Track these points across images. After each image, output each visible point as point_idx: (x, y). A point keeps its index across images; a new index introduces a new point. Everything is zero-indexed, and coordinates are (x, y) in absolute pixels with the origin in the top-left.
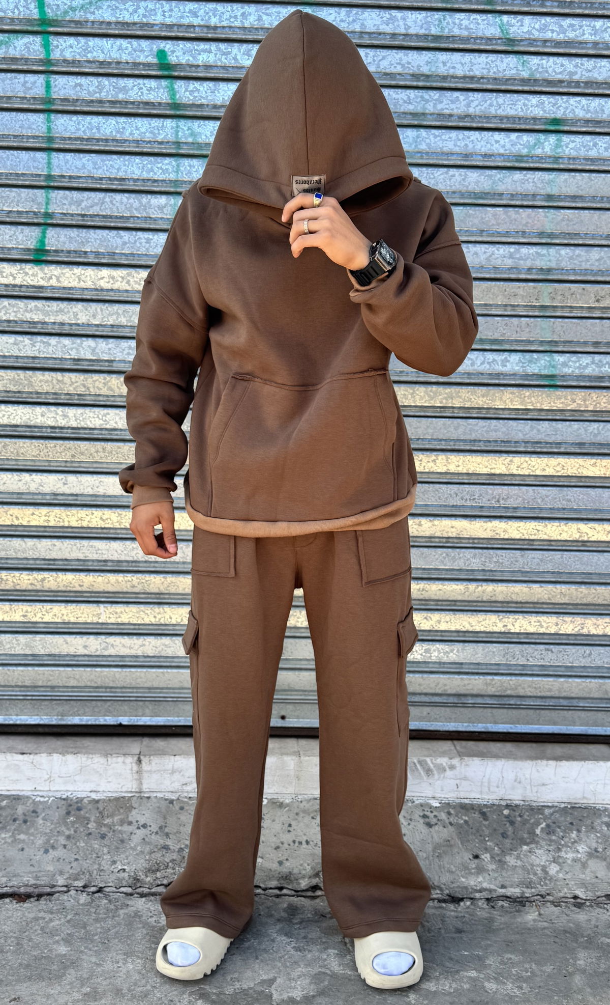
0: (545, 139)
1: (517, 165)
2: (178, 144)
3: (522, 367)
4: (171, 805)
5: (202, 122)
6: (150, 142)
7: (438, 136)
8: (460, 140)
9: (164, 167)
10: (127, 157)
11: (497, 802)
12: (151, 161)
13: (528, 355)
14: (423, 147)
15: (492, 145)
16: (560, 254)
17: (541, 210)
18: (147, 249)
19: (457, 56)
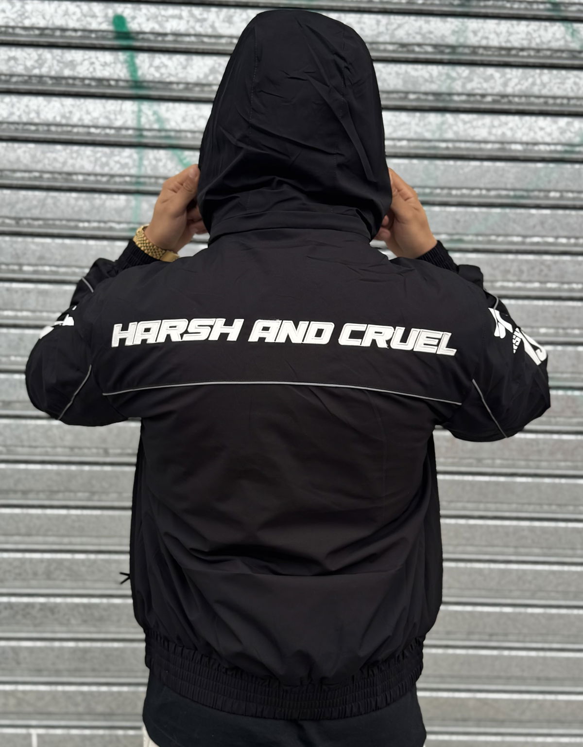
1: (567, 156)
2: (139, 130)
5: (171, 105)
7: (470, 122)
8: (493, 126)
9: (123, 161)
10: (75, 148)
12: (106, 152)
14: (450, 135)
15: (535, 133)
19: (491, 24)
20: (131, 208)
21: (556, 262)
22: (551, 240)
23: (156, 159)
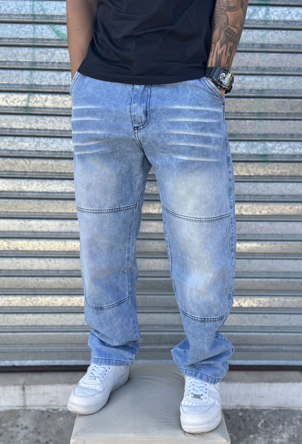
0: (259, 10)
3: (248, 150)
4: (42, 415)
5: (48, 2)
6: (16, 15)
9: (26, 30)
11: (235, 408)
12: (18, 27)
13: (250, 143)
16: (269, 81)
17: (257, 54)
18: (17, 81)
20: (31, 54)
23: (42, 29)
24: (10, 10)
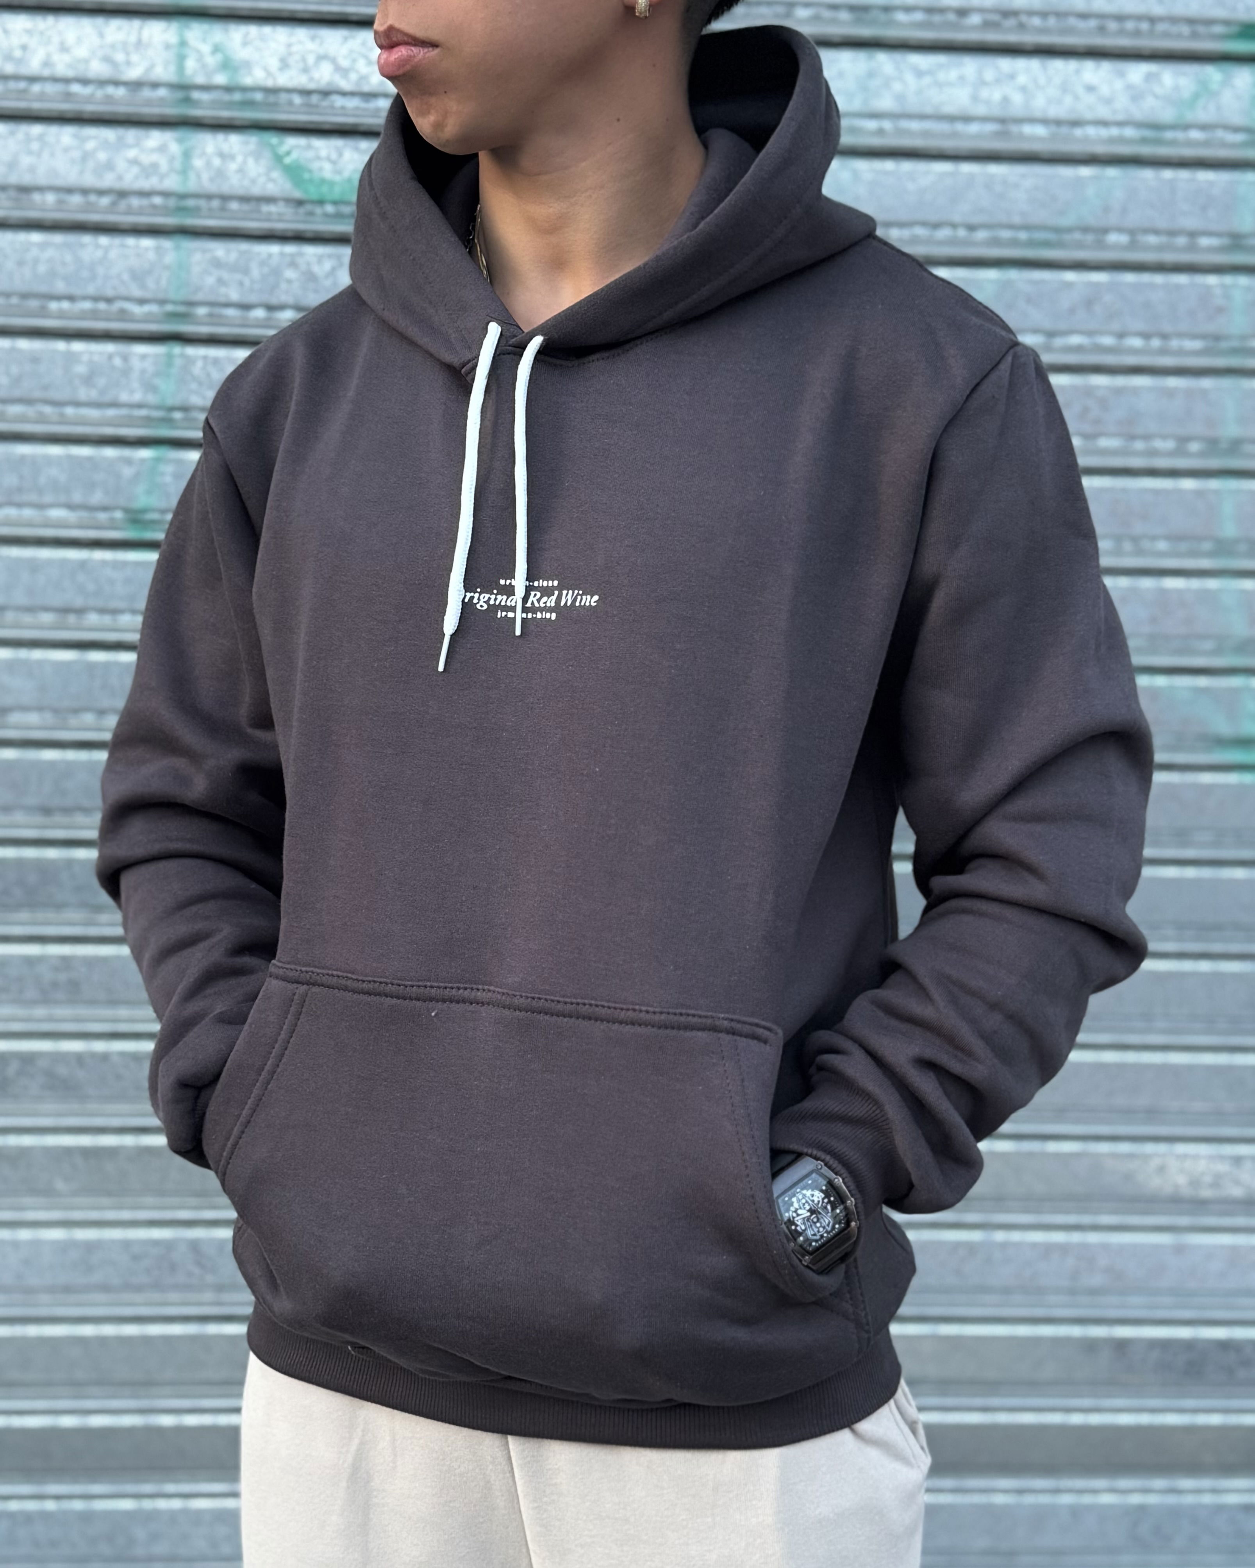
0: (1223, 80)
1: (1146, 150)
2: (184, 90)
5: (253, 30)
7: (931, 71)
9: (147, 159)
12: (107, 139)
14: (886, 103)
15: (1077, 98)
17: (1212, 278)
20: (167, 268)
21: (1119, 391)
22: (1108, 341)
23: (222, 155)
24: (70, 66)
